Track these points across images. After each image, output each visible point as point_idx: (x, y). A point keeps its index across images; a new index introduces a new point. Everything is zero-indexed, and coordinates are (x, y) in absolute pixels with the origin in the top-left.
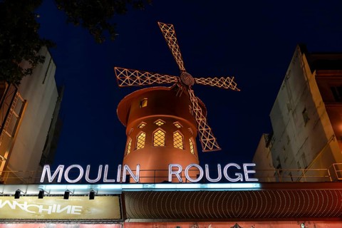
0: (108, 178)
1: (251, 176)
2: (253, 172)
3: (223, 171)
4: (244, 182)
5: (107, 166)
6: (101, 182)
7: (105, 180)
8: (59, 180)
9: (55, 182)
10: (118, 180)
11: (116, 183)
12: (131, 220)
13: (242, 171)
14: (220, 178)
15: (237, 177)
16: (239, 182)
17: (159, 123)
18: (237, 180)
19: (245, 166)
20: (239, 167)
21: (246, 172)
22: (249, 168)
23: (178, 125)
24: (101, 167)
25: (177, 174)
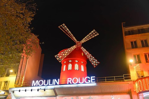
0: (50, 84)
1: (93, 81)
2: (94, 79)
3: (84, 80)
4: (91, 83)
5: (50, 80)
6: (48, 85)
7: (49, 84)
8: (37, 85)
9: (36, 86)
10: (53, 84)
11: (52, 85)
12: (59, 96)
13: (90, 79)
14: (83, 82)
15: (88, 81)
16: (89, 83)
17: (70, 61)
18: (88, 82)
19: (92, 77)
20: (89, 78)
21: (92, 79)
22: (93, 78)
23: (77, 61)
24: (48, 80)
25: (70, 81)
